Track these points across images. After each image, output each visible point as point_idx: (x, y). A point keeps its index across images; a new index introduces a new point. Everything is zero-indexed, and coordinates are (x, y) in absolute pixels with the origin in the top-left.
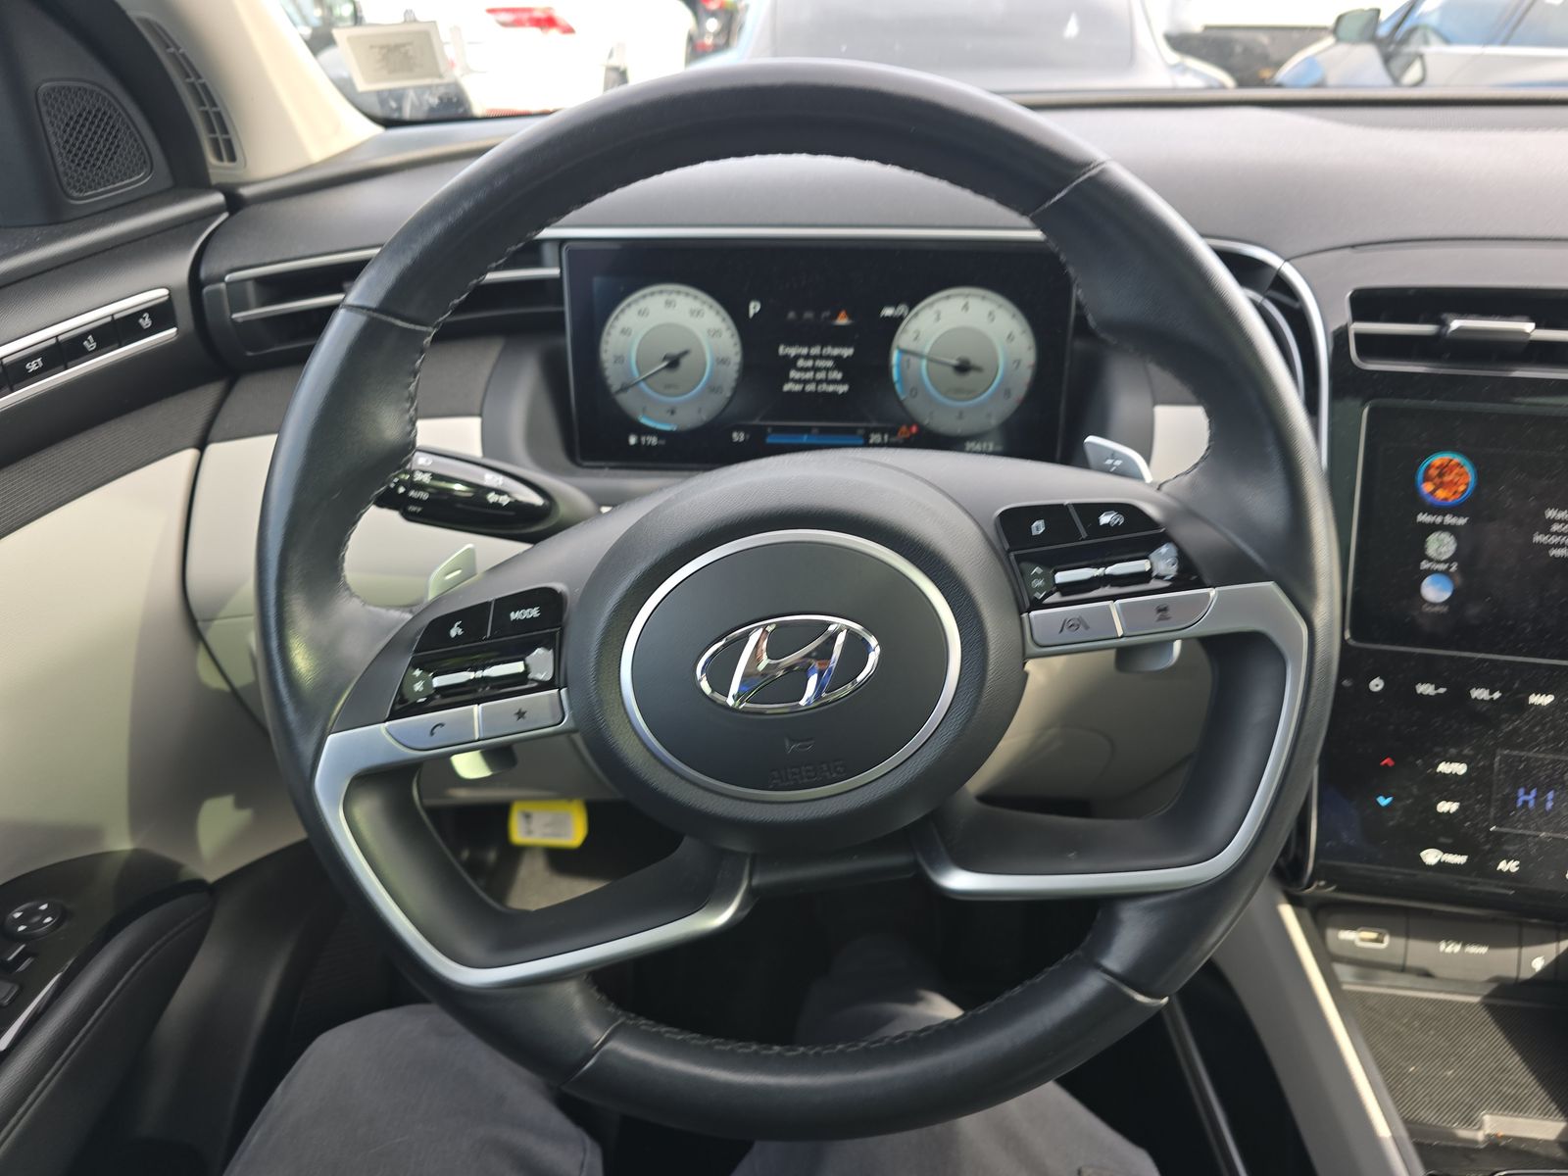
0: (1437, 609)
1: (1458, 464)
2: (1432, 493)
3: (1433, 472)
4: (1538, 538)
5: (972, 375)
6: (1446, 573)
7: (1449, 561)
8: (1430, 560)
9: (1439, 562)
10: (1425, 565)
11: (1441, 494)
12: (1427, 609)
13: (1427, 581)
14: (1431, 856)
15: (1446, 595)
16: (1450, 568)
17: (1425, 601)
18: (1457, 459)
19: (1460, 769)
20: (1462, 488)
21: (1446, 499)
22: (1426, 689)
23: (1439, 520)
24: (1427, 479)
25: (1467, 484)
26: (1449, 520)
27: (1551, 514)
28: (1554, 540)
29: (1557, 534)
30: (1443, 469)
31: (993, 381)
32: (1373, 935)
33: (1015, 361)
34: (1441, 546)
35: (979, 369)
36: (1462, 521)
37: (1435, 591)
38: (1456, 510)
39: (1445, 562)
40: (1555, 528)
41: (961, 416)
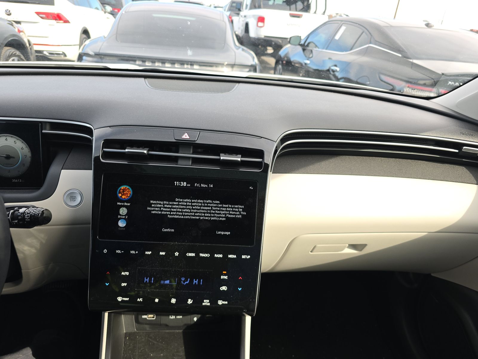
0: (122, 229)
1: (128, 189)
2: (121, 197)
3: (121, 191)
4: (148, 208)
5: (11, 159)
6: (125, 219)
7: (125, 215)
8: (120, 215)
9: (123, 216)
10: (119, 217)
11: (123, 197)
12: (119, 229)
13: (120, 221)
14: (120, 299)
15: (124, 225)
16: (126, 217)
17: (119, 227)
18: (128, 187)
19: (127, 273)
20: (129, 195)
21: (125, 198)
22: (118, 252)
23: (123, 204)
24: (120, 193)
25: (130, 194)
26: (125, 204)
27: (151, 202)
28: (152, 209)
29: (153, 207)
30: (124, 190)
31: (18, 162)
32: (152, 316)
33: (25, 156)
34: (123, 211)
35: (13, 157)
36: (129, 204)
37: (122, 224)
38: (127, 201)
39: (124, 216)
40: (153, 205)
41: (9, 172)
